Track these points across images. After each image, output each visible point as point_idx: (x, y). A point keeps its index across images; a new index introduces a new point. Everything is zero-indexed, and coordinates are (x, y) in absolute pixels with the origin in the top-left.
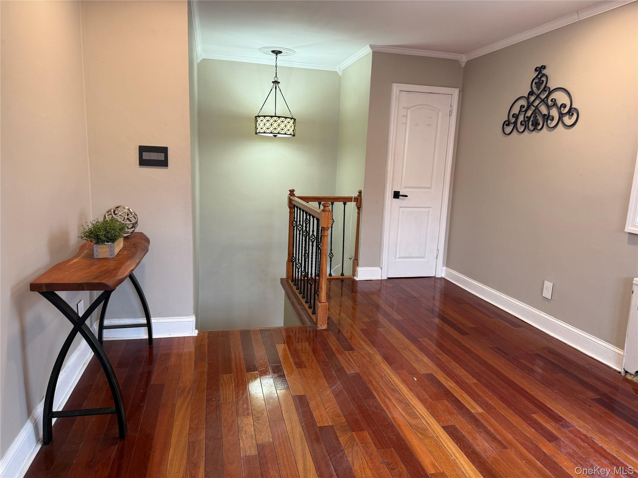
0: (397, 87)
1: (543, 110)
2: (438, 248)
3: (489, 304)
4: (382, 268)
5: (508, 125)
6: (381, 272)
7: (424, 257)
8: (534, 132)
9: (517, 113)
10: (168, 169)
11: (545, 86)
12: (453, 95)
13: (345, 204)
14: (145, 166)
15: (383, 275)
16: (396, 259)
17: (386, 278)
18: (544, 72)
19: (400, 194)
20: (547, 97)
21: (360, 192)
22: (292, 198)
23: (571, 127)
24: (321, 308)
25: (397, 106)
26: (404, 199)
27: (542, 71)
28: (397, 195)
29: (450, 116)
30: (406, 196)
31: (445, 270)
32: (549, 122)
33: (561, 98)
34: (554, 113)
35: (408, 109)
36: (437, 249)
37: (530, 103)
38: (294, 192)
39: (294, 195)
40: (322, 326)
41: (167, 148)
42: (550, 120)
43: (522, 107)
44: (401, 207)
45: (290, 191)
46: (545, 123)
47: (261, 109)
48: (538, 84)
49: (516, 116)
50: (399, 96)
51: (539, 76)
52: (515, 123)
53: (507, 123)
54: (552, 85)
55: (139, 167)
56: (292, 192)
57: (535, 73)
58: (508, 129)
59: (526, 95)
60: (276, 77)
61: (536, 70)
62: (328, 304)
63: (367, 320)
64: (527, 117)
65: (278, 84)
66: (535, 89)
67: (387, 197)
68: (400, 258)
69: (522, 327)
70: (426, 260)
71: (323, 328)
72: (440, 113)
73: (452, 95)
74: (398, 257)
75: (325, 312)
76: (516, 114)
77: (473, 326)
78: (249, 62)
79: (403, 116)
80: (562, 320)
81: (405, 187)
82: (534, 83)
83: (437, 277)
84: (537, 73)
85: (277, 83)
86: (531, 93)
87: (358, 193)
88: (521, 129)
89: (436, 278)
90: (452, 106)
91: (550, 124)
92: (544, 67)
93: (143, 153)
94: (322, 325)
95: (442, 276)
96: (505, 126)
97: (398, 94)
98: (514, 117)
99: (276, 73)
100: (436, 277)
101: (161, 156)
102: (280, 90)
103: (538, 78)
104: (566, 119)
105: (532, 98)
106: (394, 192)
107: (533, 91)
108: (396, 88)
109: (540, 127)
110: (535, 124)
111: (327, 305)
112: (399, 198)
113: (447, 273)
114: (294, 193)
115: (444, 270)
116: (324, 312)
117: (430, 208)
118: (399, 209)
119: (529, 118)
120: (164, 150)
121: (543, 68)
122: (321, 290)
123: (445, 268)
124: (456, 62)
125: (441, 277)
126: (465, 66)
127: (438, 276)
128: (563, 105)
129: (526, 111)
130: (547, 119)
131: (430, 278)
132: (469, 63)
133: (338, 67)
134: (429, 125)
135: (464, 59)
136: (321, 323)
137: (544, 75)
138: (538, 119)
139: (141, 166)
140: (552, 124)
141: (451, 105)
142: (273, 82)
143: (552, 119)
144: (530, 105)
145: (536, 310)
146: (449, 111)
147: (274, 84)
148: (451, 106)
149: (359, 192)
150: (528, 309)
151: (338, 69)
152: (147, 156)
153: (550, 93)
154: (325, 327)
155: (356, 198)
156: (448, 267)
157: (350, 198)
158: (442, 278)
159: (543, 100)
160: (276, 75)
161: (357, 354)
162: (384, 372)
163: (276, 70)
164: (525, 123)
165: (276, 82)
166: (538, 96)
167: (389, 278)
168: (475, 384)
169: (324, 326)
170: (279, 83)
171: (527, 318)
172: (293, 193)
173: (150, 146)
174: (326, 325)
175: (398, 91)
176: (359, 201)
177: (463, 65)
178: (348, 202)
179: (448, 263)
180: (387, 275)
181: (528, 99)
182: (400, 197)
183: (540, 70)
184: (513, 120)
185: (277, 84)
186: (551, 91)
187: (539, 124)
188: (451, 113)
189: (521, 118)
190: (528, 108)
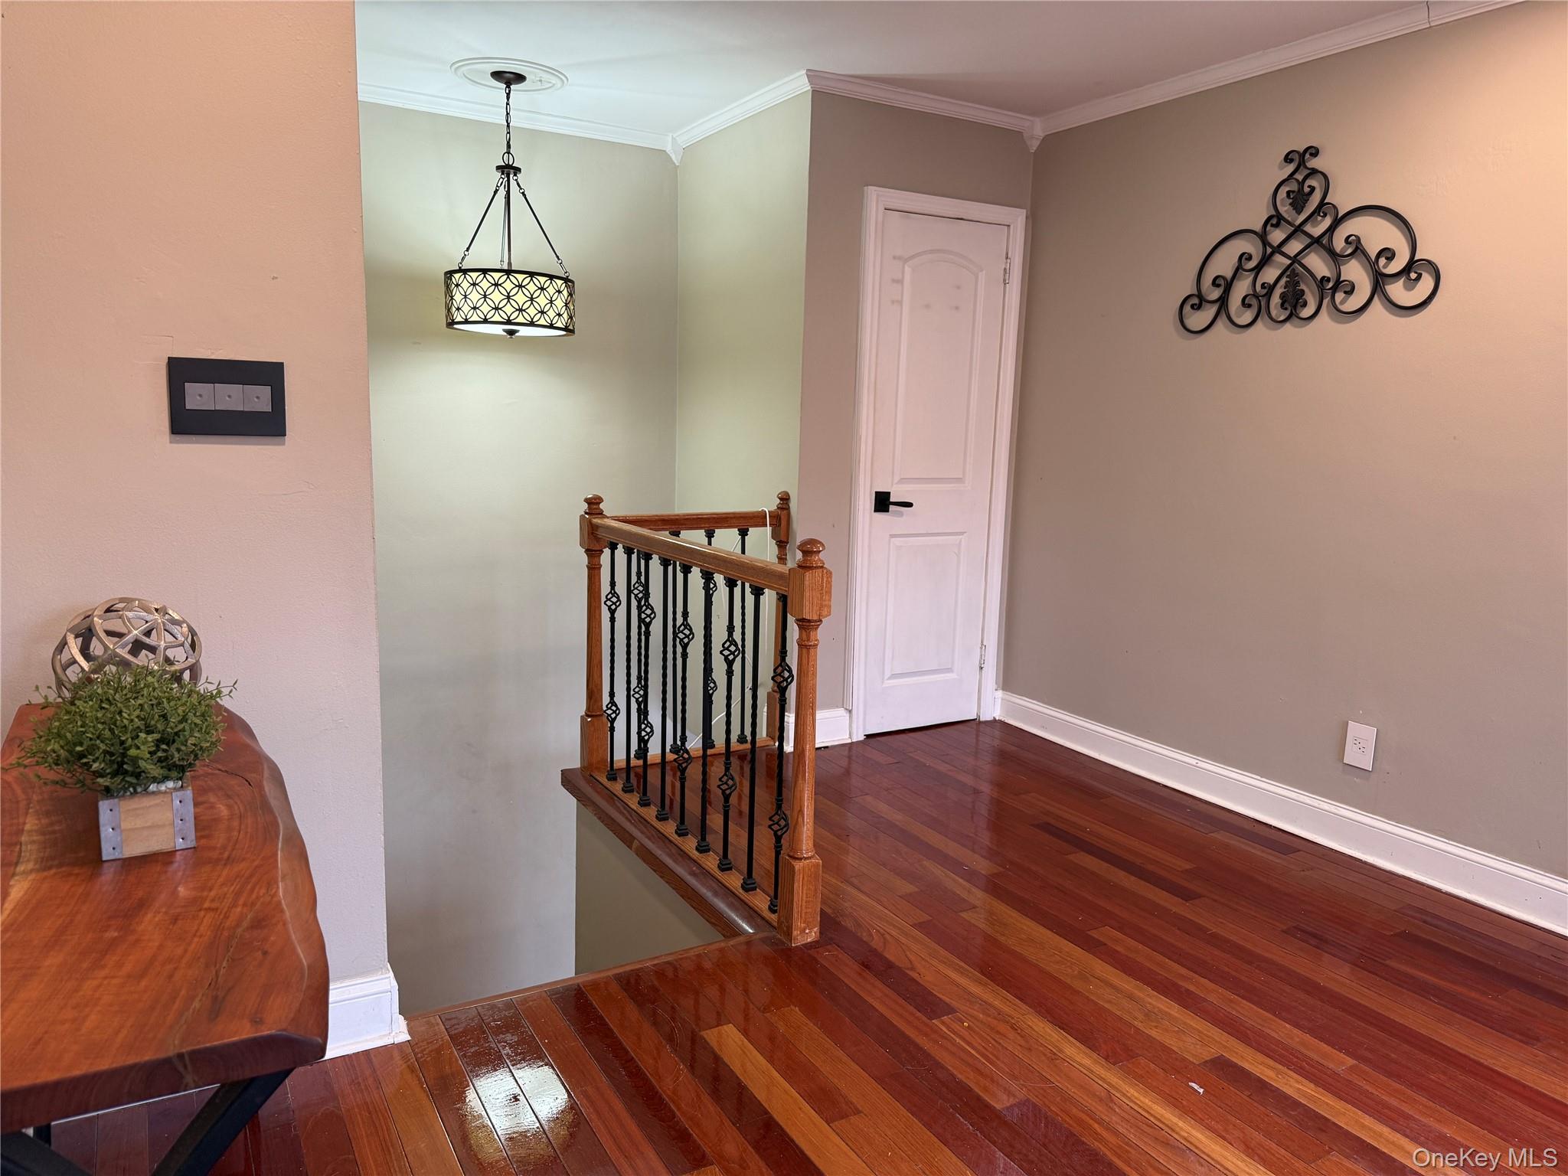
0: (878, 196)
1: (1318, 264)
2: (982, 642)
3: (1164, 789)
4: (850, 712)
5: (1196, 308)
6: (848, 722)
7: (949, 670)
8: (1288, 325)
9: (1229, 275)
10: (284, 444)
11: (1322, 203)
12: (1012, 227)
13: (743, 533)
14: (194, 438)
15: (854, 731)
16: (883, 682)
17: (862, 738)
18: (1313, 163)
19: (891, 500)
20: (1331, 230)
21: (785, 499)
22: (597, 521)
23: (1418, 310)
24: (801, 876)
25: (880, 252)
26: (901, 514)
27: (1309, 160)
28: (882, 502)
29: (1005, 284)
30: (909, 505)
31: (1002, 699)
32: (1339, 296)
33: (1377, 234)
34: (1355, 272)
35: (906, 260)
36: (982, 644)
37: (1271, 246)
38: (600, 503)
39: (601, 514)
40: (806, 934)
41: (282, 364)
42: (1345, 292)
43: (1245, 257)
44: (892, 536)
45: (587, 500)
46: (1326, 302)
47: (468, 249)
48: (1299, 200)
49: (1226, 285)
50: (883, 222)
51: (1299, 177)
52: (1223, 302)
53: (1197, 301)
54: (1343, 199)
55: (171, 442)
56: (594, 503)
57: (1281, 168)
58: (1198, 319)
59: (1258, 227)
60: (509, 153)
61: (1288, 159)
62: (821, 862)
63: (910, 888)
64: (1263, 286)
65: (515, 175)
66: (1285, 209)
67: (861, 508)
68: (894, 676)
69: (1299, 851)
70: (956, 677)
71: (809, 940)
72: (982, 276)
73: (1009, 226)
74: (888, 674)
75: (813, 888)
76: (1224, 278)
77: (1188, 866)
78: (406, 107)
79: (894, 281)
80: (1411, 826)
81: (902, 481)
82: (1282, 193)
83: (984, 720)
84: (1291, 168)
85: (512, 171)
86: (1275, 220)
87: (779, 501)
88: (1247, 317)
89: (980, 722)
90: (1009, 256)
91: (1343, 302)
92: (1314, 152)
93: (189, 387)
94: (805, 929)
95: (994, 715)
96: (1187, 308)
97: (880, 218)
98: (1218, 286)
99: (508, 143)
100: (981, 720)
101: (258, 398)
102: (523, 193)
103: (1297, 180)
104: (1397, 291)
105: (1277, 236)
106: (876, 492)
107: (1281, 214)
108: (876, 199)
109: (1306, 312)
110: (1293, 302)
111: (818, 864)
112: (888, 511)
113: (1007, 706)
114: (601, 506)
115: (1000, 700)
116: (809, 889)
117: (962, 533)
118: (890, 541)
119: (1270, 289)
120: (270, 375)
121: (1311, 154)
122: (800, 820)
123: (1000, 694)
124: (1014, 138)
125: (991, 719)
126: (1037, 149)
127: (986, 717)
128: (1388, 254)
129: (1258, 269)
130: (1335, 289)
131: (968, 724)
132: (1052, 141)
133: (670, 139)
134: (957, 308)
135: (1037, 129)
136: (803, 925)
137: (1314, 172)
138: (1303, 292)
139: (178, 437)
140: (1348, 302)
141: (1007, 254)
142: (498, 168)
143: (1351, 290)
144: (1272, 254)
145: (1323, 799)
146: (1002, 272)
147: (503, 174)
148: (1007, 258)
149: (781, 499)
150: (1296, 798)
151: (672, 144)
152: (200, 396)
153: (1337, 222)
154: (812, 935)
155: (774, 517)
156: (1006, 691)
157: (758, 517)
158: (995, 720)
159: (1316, 241)
160: (509, 146)
161: (971, 1023)
162: (1093, 1077)
163: (509, 133)
164: (1258, 301)
165: (508, 170)
166: (1298, 230)
167: (868, 736)
168: (1351, 1068)
169: (810, 932)
170: (517, 170)
171: (1293, 821)
172: (599, 509)
173: (213, 357)
174: (815, 929)
175: (881, 209)
176: (784, 523)
177: (1034, 145)
178: (752, 526)
179: (1009, 681)
180: (864, 731)
181: (1263, 236)
182: (892, 508)
183: (1301, 159)
184: (1216, 294)
185: (511, 176)
186: (1339, 216)
187: (1305, 304)
188: (1007, 277)
189: (1241, 288)
190: (1265, 261)
